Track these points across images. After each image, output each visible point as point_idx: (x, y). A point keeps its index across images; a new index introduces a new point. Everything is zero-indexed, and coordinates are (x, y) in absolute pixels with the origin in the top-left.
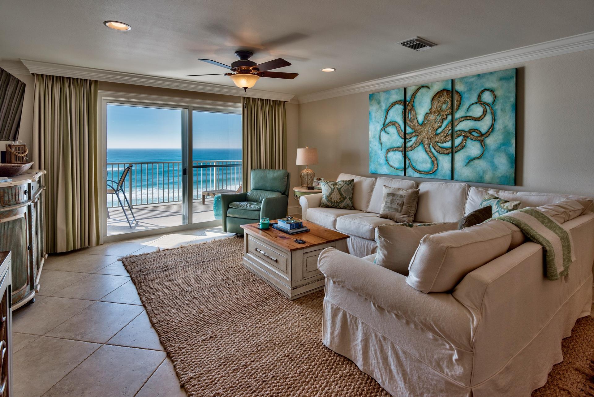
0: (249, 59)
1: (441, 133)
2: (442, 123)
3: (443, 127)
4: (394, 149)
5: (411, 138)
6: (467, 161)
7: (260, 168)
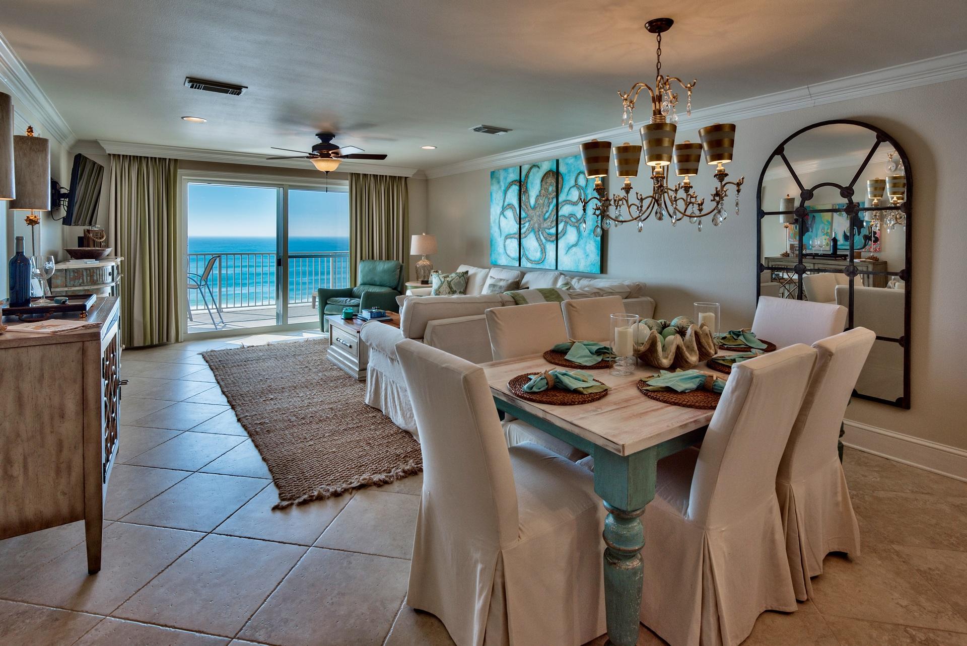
0: (331, 142)
1: (548, 217)
2: (549, 206)
3: (550, 212)
4: (511, 236)
5: (525, 223)
6: (567, 249)
7: (373, 258)
